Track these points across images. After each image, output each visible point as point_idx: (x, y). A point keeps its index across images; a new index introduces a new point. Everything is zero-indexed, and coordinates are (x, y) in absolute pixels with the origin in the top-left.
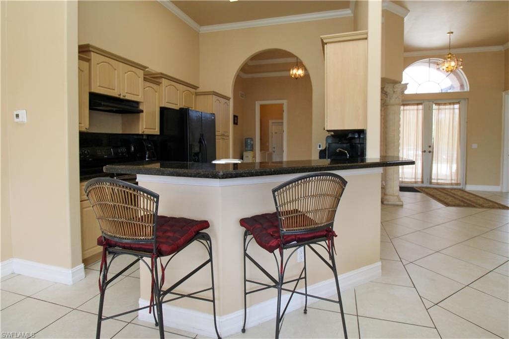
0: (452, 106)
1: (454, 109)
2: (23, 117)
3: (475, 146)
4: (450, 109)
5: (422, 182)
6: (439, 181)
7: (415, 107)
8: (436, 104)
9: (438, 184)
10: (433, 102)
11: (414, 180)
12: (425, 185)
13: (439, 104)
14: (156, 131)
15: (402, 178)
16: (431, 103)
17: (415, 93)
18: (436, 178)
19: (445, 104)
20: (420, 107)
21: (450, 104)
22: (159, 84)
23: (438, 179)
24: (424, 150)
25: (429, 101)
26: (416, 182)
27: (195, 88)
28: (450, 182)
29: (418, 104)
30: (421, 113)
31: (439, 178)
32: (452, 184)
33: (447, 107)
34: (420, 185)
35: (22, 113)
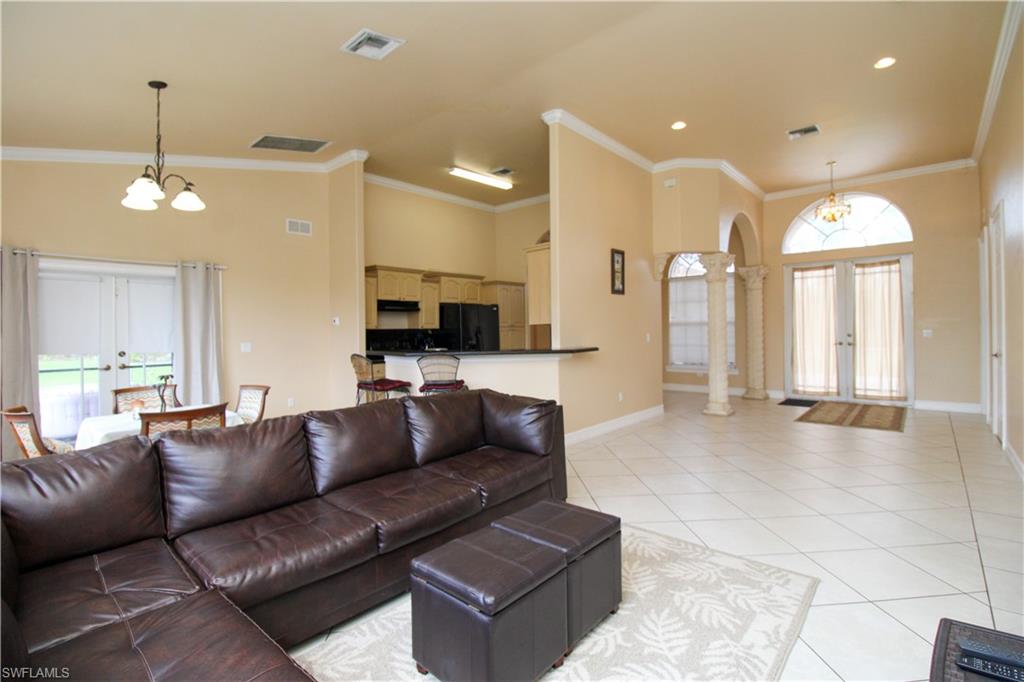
0: (886, 268)
1: (890, 272)
2: (337, 322)
3: (926, 333)
4: (882, 272)
5: (838, 394)
6: (869, 393)
7: (822, 272)
8: (857, 265)
9: (866, 397)
10: (852, 262)
11: (823, 390)
12: (842, 399)
13: (863, 266)
14: (436, 325)
15: (803, 386)
16: (849, 264)
17: (819, 249)
18: (863, 387)
19: (873, 265)
20: (830, 271)
21: (882, 264)
22: (438, 282)
23: (866, 390)
24: (839, 340)
25: (845, 260)
26: (827, 394)
27: (481, 278)
28: (888, 394)
29: (826, 268)
30: (831, 281)
31: (868, 387)
32: (891, 399)
33: (878, 269)
34: (835, 398)
35: (337, 320)
